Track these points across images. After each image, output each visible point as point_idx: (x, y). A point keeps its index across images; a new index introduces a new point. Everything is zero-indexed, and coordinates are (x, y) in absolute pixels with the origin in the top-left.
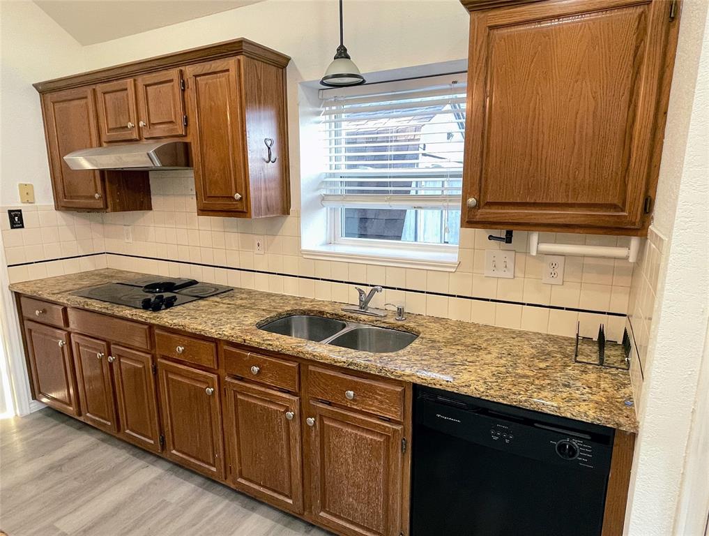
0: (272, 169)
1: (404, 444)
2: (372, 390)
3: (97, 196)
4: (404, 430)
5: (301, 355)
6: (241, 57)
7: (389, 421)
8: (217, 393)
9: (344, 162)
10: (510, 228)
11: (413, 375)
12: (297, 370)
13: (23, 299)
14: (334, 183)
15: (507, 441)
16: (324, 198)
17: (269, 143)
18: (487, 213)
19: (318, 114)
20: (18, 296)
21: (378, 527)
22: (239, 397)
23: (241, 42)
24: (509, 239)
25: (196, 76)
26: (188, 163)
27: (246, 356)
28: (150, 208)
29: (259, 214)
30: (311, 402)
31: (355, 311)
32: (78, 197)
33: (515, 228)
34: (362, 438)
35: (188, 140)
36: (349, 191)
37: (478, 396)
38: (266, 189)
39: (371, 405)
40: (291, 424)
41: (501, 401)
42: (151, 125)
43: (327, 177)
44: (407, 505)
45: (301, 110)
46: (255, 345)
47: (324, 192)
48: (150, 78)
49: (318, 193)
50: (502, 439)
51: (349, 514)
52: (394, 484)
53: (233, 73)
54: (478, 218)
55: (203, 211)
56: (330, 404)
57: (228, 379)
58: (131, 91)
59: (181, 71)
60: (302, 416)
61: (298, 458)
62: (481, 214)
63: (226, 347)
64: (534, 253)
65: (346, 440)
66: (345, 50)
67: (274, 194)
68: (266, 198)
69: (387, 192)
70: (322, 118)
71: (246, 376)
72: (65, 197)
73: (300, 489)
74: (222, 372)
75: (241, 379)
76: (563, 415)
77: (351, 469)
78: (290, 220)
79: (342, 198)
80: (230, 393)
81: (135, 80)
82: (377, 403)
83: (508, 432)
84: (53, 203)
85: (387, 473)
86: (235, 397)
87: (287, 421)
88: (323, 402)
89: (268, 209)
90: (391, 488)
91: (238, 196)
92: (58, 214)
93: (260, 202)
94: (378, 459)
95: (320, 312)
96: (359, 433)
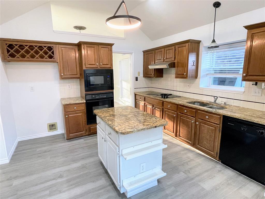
0: (194, 68)
1: (219, 130)
2: (213, 117)
3: (153, 74)
4: (220, 126)
5: (197, 108)
6: (189, 43)
7: (216, 124)
8: (176, 117)
9: (214, 65)
10: (257, 81)
11: (222, 113)
12: (195, 112)
13: (137, 96)
14: (211, 71)
15: (245, 130)
16: (207, 75)
17: (194, 61)
18: (249, 78)
19: (208, 53)
20: (135, 95)
21: (211, 149)
22: (181, 117)
23: (189, 40)
24: (256, 84)
25: (178, 48)
26: (174, 67)
27: (184, 108)
28: (163, 77)
29: (190, 78)
30: (198, 119)
31: (213, 103)
32: (148, 74)
33: (258, 81)
34: (209, 128)
35: (175, 61)
36: (215, 73)
37: (238, 118)
38: (192, 72)
39: (212, 120)
40: (193, 124)
41: (244, 119)
42: (166, 58)
43: (208, 69)
44: (219, 145)
45: (203, 53)
46: (186, 106)
47: (207, 73)
48: (167, 49)
49: (205, 73)
50: (244, 129)
51: (205, 146)
52: (216, 139)
53: (187, 47)
54: (246, 79)
55: (176, 77)
56: (202, 120)
57: (179, 113)
58: (163, 51)
59: (175, 47)
60: (195, 122)
61: (194, 132)
62: (247, 78)
63: (179, 106)
64: (263, 88)
65: (205, 128)
66: (215, 40)
67: (194, 73)
68: (192, 74)
69: (226, 73)
70: (209, 54)
71: (183, 113)
72: (146, 74)
73: (193, 140)
74: (178, 112)
75: (182, 113)
76: (259, 123)
77: (206, 135)
78: (197, 80)
79: (213, 74)
80: (179, 117)
81: (164, 49)
82: (214, 120)
83: (246, 128)
84: (143, 76)
85: (215, 137)
86: (180, 117)
87: (192, 123)
88: (201, 119)
89: (192, 77)
90: (215, 140)
91: (185, 74)
92: (143, 78)
93: (190, 75)
94: (213, 133)
95: (203, 102)
96: (209, 127)
